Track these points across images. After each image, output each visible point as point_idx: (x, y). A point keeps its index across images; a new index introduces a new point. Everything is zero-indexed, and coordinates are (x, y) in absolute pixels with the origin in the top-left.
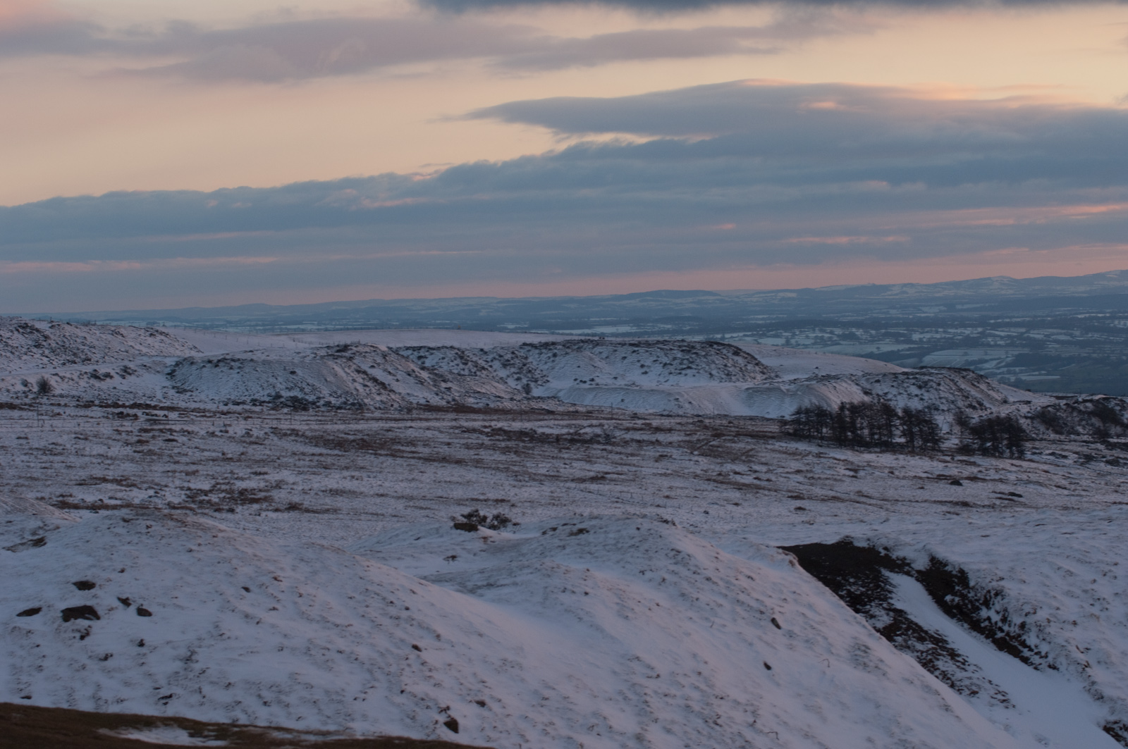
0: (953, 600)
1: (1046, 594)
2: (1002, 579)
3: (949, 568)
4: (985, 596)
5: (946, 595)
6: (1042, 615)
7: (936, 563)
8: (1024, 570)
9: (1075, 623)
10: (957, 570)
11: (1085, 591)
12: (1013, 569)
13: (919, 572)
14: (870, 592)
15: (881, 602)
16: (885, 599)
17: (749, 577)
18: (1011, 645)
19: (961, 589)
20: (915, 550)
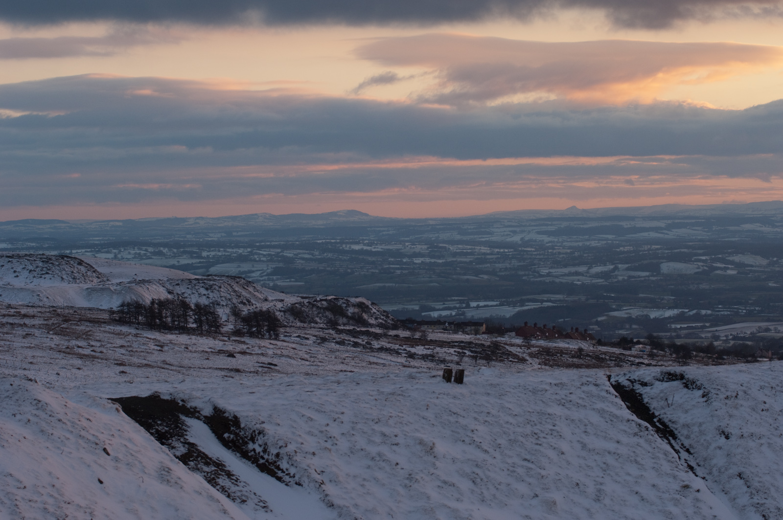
0: (229, 437)
1: (293, 433)
2: (263, 422)
3: (226, 415)
4: (252, 434)
5: (225, 433)
6: (291, 448)
7: (218, 411)
8: (278, 417)
9: (314, 454)
10: (232, 416)
11: (321, 432)
12: (271, 416)
13: (206, 417)
14: (171, 431)
15: (179, 438)
16: (182, 435)
17: (88, 419)
18: (269, 468)
19: (235, 429)
20: (203, 402)
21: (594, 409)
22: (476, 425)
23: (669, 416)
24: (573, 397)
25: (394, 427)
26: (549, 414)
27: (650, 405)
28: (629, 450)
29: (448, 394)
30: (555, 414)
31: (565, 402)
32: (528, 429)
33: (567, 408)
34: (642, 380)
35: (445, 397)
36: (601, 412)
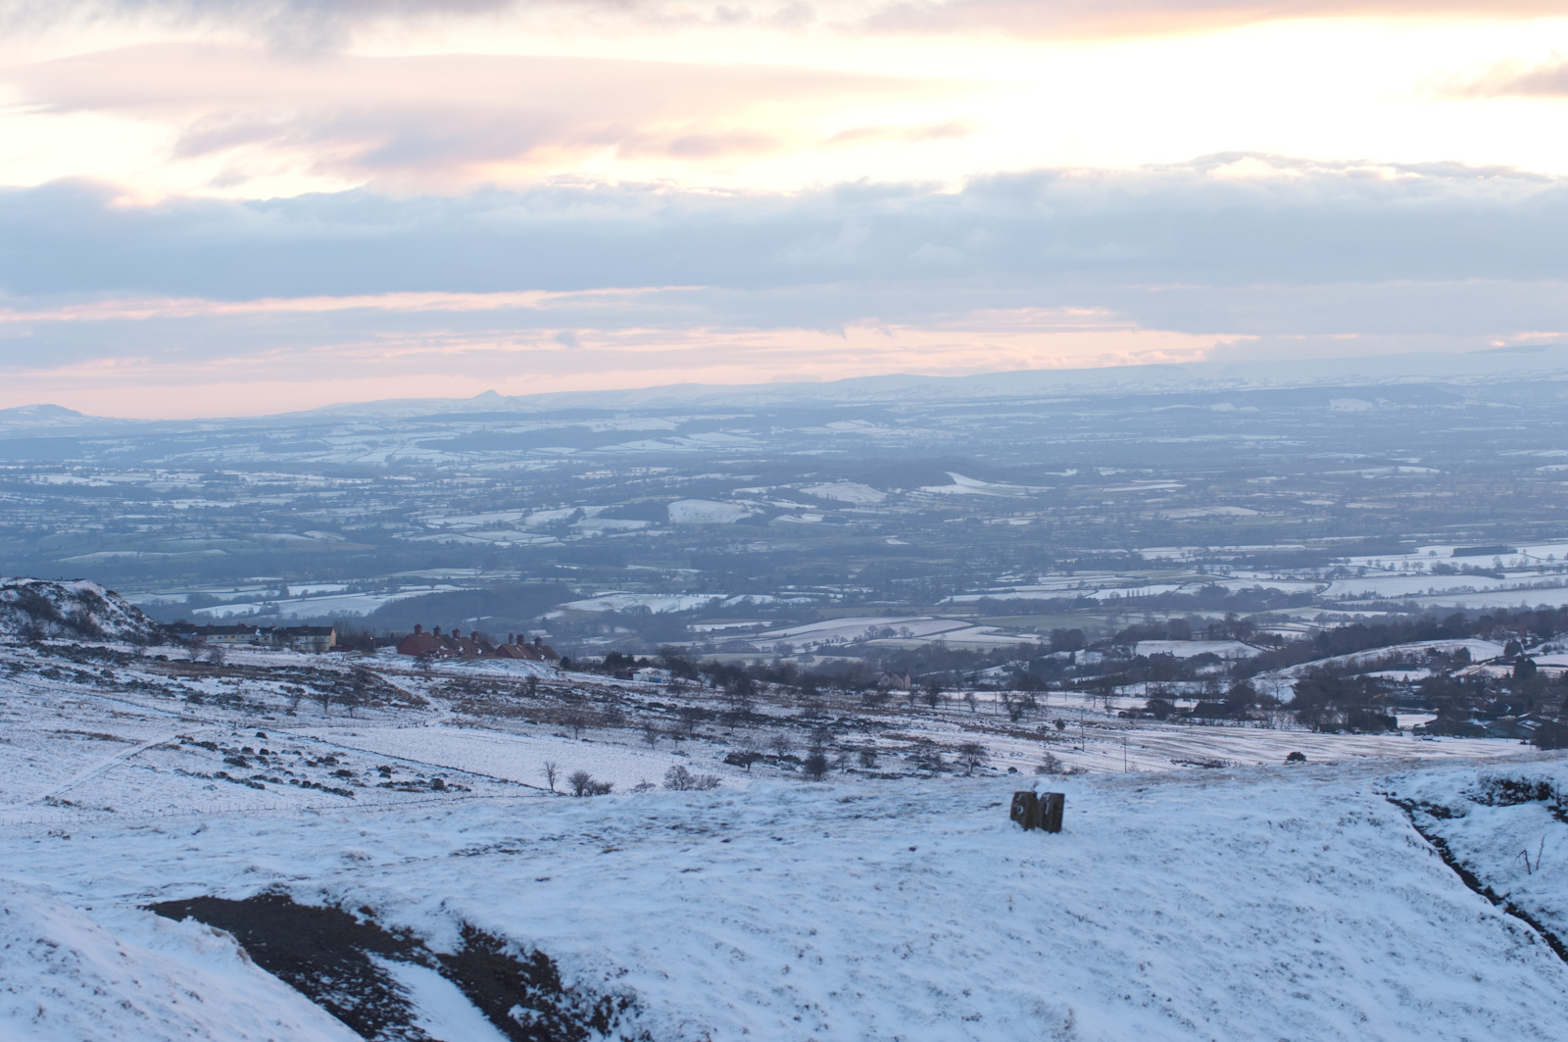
0: (528, 1017)
1: (713, 1000)
2: (624, 972)
3: (508, 950)
4: (597, 1009)
5: (512, 1006)
7: (477, 940)
8: (655, 953)
10: (529, 954)
11: (778, 991)
12: (636, 950)
13: (442, 957)
14: (370, 1006)
15: (400, 1027)
16: (404, 1020)
17: (192, 995)
19: (539, 993)
20: (427, 913)
21: (1393, 889)
22: (1142, 948)
23: (1539, 899)
24: (1334, 859)
25: (952, 967)
26: (1298, 910)
27: (1474, 867)
28: (1508, 999)
29: (1043, 865)
30: (1312, 908)
31: (1321, 873)
32: (1263, 956)
33: (1330, 890)
34: (1433, 802)
35: (1038, 871)
36: (1413, 898)
